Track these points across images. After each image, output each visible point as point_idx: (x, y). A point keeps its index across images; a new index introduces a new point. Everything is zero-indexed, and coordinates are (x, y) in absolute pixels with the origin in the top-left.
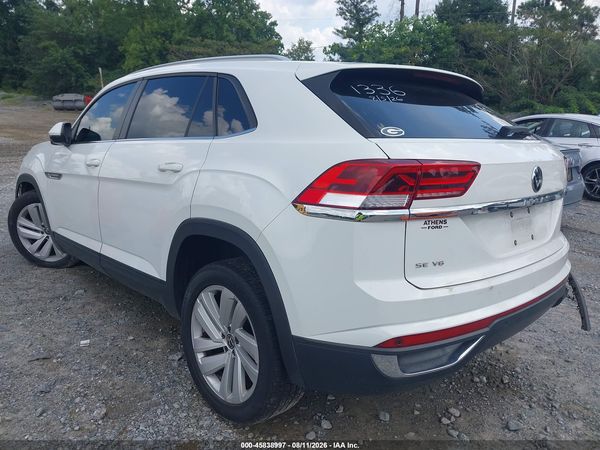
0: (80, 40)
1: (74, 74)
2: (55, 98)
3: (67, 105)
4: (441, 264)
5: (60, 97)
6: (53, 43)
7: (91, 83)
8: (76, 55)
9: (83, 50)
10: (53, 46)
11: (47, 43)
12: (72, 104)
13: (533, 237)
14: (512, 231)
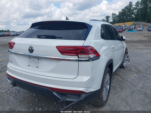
13: (37, 67)
14: (29, 62)
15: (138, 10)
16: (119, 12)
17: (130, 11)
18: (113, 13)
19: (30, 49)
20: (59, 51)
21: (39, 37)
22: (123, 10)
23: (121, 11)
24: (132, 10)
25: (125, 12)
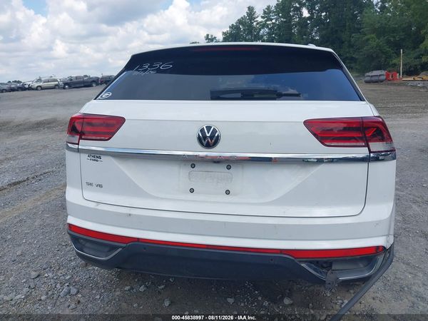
0: (394, 30)
1: (384, 56)
2: (367, 74)
3: (373, 79)
4: (100, 186)
5: (370, 74)
6: (373, 36)
7: (394, 61)
8: (388, 42)
9: (394, 37)
10: (372, 38)
11: (368, 36)
12: (377, 78)
13: (228, 192)
14: (190, 179)
15: (270, 29)
16: (224, 33)
17: (251, 32)
18: (208, 35)
19: (205, 137)
20: (315, 135)
21: (217, 96)
22: (232, 27)
23: (227, 29)
24: (256, 29)
25: (238, 33)
